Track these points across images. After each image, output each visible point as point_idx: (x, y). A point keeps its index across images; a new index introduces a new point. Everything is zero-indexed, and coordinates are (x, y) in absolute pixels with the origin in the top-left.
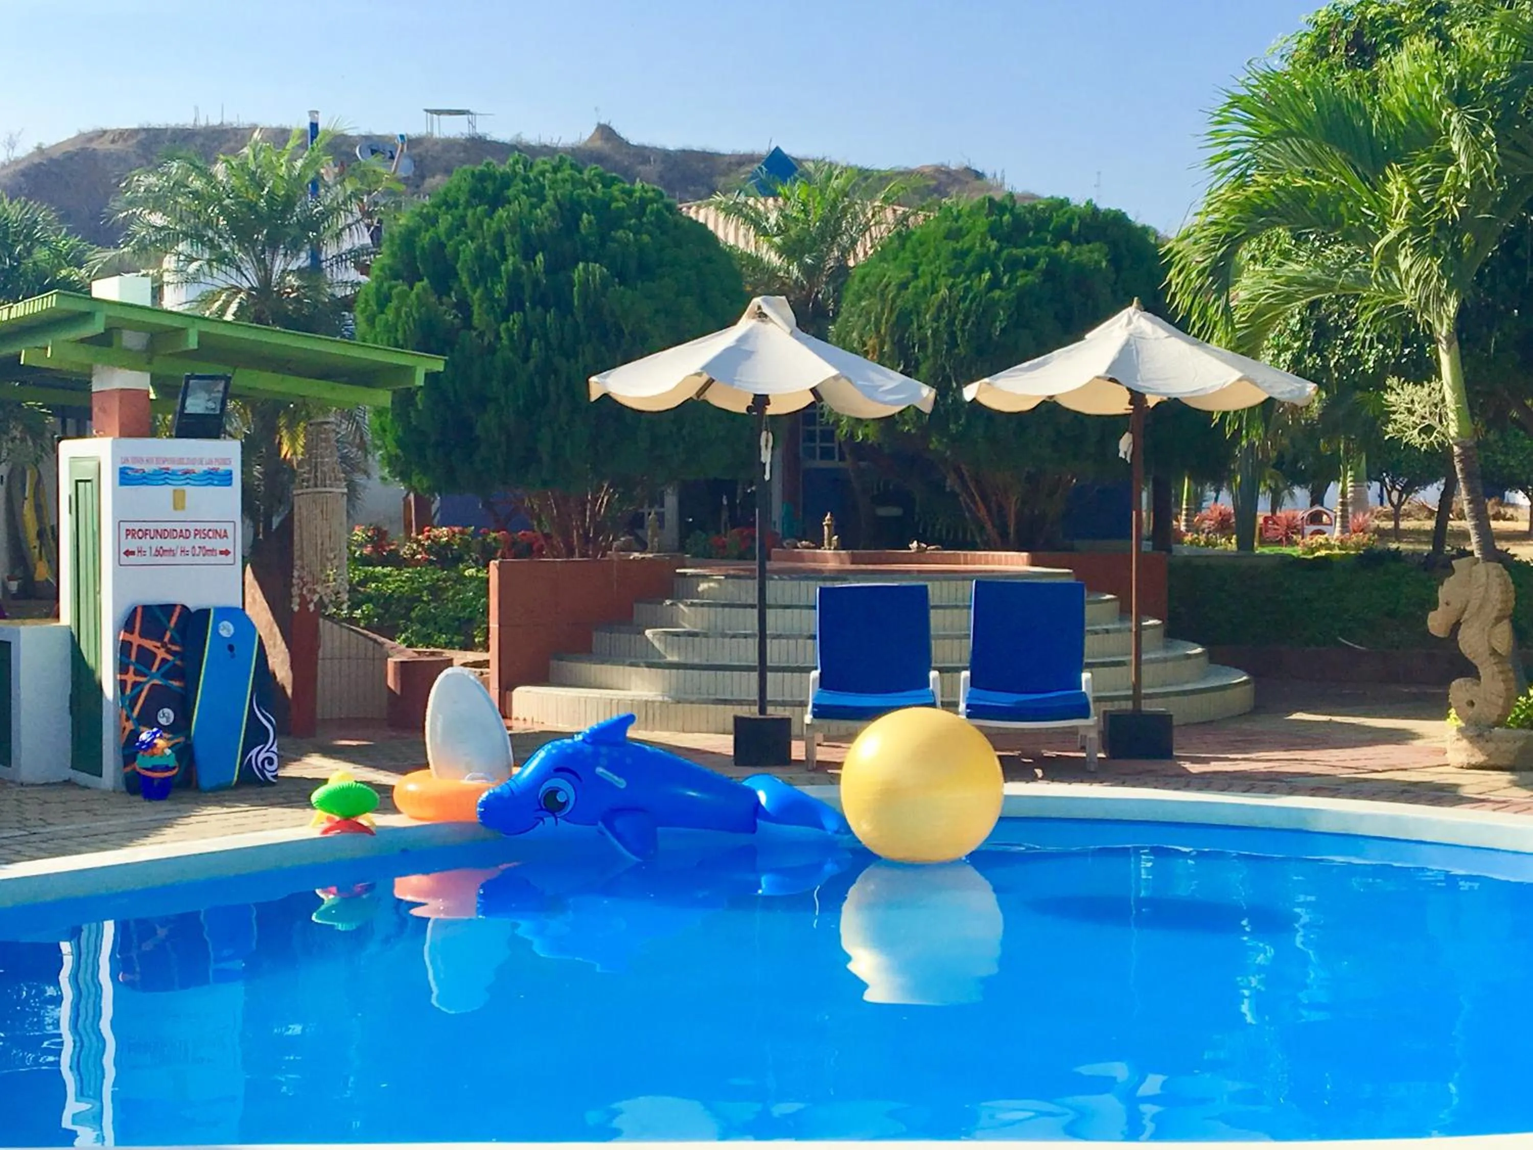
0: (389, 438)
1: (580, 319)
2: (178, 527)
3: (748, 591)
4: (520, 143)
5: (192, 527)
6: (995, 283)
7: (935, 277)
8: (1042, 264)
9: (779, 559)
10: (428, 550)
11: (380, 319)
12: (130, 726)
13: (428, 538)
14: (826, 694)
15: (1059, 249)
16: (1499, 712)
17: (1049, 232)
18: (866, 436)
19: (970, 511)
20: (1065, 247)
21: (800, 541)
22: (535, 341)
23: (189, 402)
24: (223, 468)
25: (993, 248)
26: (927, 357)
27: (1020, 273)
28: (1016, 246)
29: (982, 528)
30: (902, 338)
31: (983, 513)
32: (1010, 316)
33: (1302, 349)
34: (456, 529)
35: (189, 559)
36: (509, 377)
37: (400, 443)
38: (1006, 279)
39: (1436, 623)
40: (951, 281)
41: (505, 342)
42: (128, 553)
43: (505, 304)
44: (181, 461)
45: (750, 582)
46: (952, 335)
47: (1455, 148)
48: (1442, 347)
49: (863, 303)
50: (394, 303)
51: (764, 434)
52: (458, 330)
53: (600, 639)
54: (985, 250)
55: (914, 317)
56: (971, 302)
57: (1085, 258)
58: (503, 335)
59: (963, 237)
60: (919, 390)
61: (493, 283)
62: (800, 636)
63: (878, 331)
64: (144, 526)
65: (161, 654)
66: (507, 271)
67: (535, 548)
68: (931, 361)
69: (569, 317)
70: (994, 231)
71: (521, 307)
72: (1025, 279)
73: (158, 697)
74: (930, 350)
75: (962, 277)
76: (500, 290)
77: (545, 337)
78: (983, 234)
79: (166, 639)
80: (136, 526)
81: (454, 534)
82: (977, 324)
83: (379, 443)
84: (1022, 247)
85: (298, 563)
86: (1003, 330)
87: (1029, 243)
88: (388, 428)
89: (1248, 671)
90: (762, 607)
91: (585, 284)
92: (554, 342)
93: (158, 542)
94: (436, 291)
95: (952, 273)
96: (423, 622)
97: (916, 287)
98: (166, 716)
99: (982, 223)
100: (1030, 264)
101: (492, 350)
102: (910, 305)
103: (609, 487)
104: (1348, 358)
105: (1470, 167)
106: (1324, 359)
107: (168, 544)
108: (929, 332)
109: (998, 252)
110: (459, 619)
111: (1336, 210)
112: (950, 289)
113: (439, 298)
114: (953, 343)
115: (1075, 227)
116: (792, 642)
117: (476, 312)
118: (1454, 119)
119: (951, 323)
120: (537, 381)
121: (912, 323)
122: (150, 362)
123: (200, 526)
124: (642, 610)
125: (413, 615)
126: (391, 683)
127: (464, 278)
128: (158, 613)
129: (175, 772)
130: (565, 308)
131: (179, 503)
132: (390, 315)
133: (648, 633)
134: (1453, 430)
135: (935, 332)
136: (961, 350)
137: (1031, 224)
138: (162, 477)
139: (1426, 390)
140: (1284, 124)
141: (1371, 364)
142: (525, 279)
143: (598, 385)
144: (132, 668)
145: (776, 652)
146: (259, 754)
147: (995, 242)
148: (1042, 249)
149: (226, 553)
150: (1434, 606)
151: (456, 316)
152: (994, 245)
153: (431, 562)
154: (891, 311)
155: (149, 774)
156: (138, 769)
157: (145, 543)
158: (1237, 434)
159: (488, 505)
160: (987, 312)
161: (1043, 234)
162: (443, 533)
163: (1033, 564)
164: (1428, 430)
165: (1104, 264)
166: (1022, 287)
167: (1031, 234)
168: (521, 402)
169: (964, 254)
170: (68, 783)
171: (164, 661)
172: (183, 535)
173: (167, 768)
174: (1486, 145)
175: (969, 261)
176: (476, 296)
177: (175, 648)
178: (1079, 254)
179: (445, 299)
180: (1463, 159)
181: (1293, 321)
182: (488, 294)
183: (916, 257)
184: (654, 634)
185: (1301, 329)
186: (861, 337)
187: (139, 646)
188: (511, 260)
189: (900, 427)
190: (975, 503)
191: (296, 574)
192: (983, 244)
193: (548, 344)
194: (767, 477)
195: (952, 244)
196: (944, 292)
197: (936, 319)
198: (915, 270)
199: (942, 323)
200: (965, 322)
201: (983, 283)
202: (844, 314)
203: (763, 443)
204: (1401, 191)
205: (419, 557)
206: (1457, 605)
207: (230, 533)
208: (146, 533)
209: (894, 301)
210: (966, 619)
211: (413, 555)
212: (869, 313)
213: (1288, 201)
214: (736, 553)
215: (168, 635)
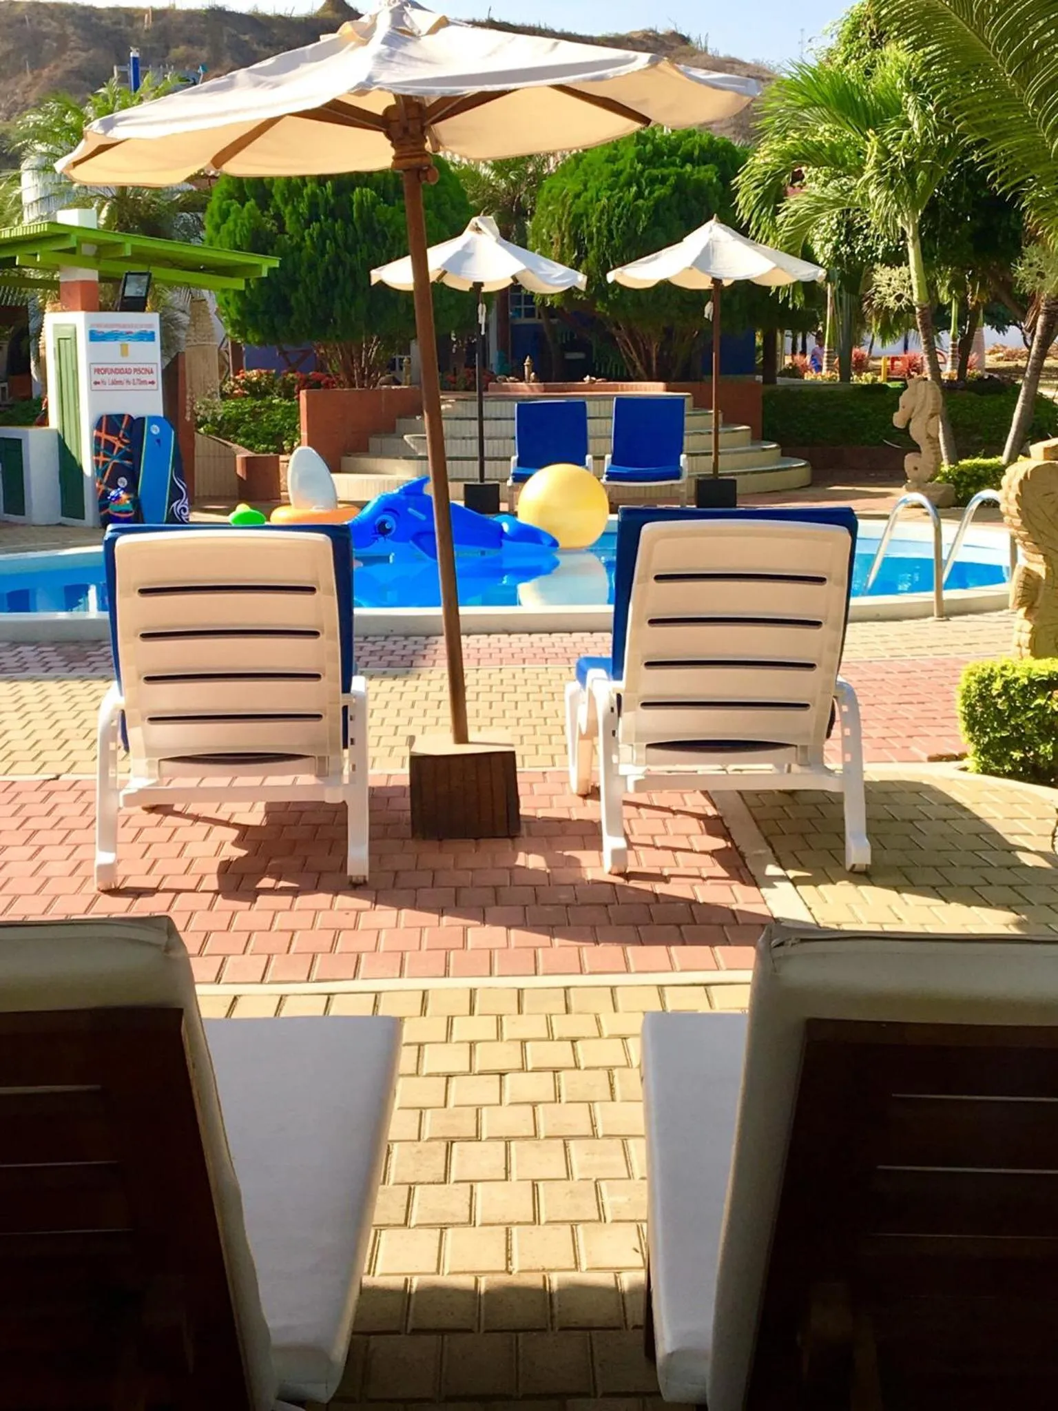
0: (232, 309)
1: (358, 225)
2: (124, 367)
3: (472, 409)
4: (256, 13)
5: (132, 367)
6: (639, 195)
7: (598, 191)
8: (672, 180)
9: (494, 390)
10: (243, 387)
11: (224, 228)
12: (103, 487)
13: (243, 378)
14: (521, 468)
15: (683, 170)
16: (931, 472)
17: (678, 156)
18: (552, 302)
19: (627, 355)
20: (688, 167)
21: (508, 376)
22: (328, 242)
23: (127, 288)
24: (149, 330)
25: (638, 169)
26: (592, 248)
27: (657, 187)
28: (654, 168)
29: (635, 367)
30: (576, 234)
31: (634, 355)
32: (649, 218)
33: (838, 242)
34: (263, 371)
35: (131, 386)
36: (312, 267)
37: (239, 312)
38: (646, 192)
39: (898, 420)
40: (609, 193)
41: (308, 243)
42: (96, 383)
43: (307, 217)
44: (124, 326)
45: (473, 403)
46: (610, 231)
47: (911, 119)
48: (910, 244)
49: (550, 208)
50: (232, 217)
51: (480, 305)
52: (276, 234)
53: (374, 442)
54: (633, 171)
55: (584, 218)
56: (623, 209)
57: (701, 176)
58: (307, 238)
59: (619, 160)
60: (576, 276)
61: (299, 202)
62: (506, 438)
63: (560, 228)
64: (105, 366)
65: (118, 444)
66: (307, 194)
67: (322, 383)
68: (596, 249)
69: (350, 226)
70: (640, 157)
71: (318, 220)
72: (660, 191)
73: (118, 471)
74: (595, 242)
75: (617, 190)
76: (303, 208)
77: (335, 239)
78: (632, 160)
79: (121, 435)
80: (100, 367)
81: (261, 375)
82: (627, 224)
83: (224, 311)
84: (658, 168)
85: (189, 390)
86: (644, 229)
87: (663, 165)
88: (231, 302)
89: (805, 459)
90: (481, 419)
91: (361, 204)
92: (341, 243)
93: (113, 377)
94: (260, 208)
95: (611, 188)
96: (247, 436)
97: (586, 197)
98: (123, 482)
99: (631, 152)
100: (663, 180)
101: (299, 248)
102: (581, 211)
103: (378, 339)
104: (865, 247)
105: (920, 128)
106: (852, 248)
107: (119, 377)
108: (595, 230)
109: (643, 171)
110: (271, 434)
111: (842, 155)
112: (608, 199)
113: (262, 213)
114: (611, 237)
115: (696, 153)
116: (501, 441)
117: (287, 222)
118: (910, 100)
119: (609, 223)
120: (330, 268)
121: (582, 222)
122: (98, 262)
123: (136, 367)
124: (401, 423)
125: (239, 431)
126: (240, 471)
127: (278, 198)
128: (116, 420)
129: (130, 515)
130: (348, 220)
131: (124, 352)
132: (230, 224)
133: (406, 437)
134: (915, 298)
135: (599, 229)
136: (616, 242)
137: (666, 150)
138: (114, 336)
139: (898, 271)
140: (810, 98)
141: (880, 251)
142: (321, 200)
143: (377, 275)
144: (102, 453)
145: (490, 448)
146: (177, 506)
147: (640, 165)
148: (672, 170)
149: (152, 383)
150: (896, 409)
151: (273, 224)
152: (639, 167)
153: (245, 396)
154: (569, 215)
155: (117, 515)
156: (111, 512)
157: (106, 377)
158: (786, 300)
159: (284, 353)
160: (634, 214)
161: (674, 158)
162: (253, 374)
163: (667, 390)
164: (899, 298)
165: (715, 180)
166: (659, 197)
167: (665, 158)
168: (320, 284)
169: (617, 174)
170: (60, 524)
171: (120, 449)
172: (128, 372)
173: (127, 512)
174: (929, 116)
175: (622, 179)
176: (287, 211)
177: (126, 441)
178: (699, 172)
179: (266, 213)
180: (916, 125)
181: (832, 222)
182: (295, 209)
183: (586, 174)
184: (410, 439)
185: (837, 228)
186: (548, 232)
187: (106, 441)
188: (309, 186)
189: (575, 296)
190: (629, 349)
191: (188, 397)
192: (632, 167)
193: (338, 246)
194: (483, 333)
195: (611, 166)
196: (604, 201)
197: (599, 220)
198: (585, 185)
199: (604, 223)
200: (618, 223)
201: (632, 194)
202: (537, 215)
203: (480, 311)
204: (873, 147)
205: (236, 392)
206: (909, 407)
207: (154, 370)
208: (106, 371)
209: (571, 206)
210: (610, 426)
211: (232, 391)
212: (553, 216)
213: (811, 150)
214: (463, 386)
215: (122, 432)
